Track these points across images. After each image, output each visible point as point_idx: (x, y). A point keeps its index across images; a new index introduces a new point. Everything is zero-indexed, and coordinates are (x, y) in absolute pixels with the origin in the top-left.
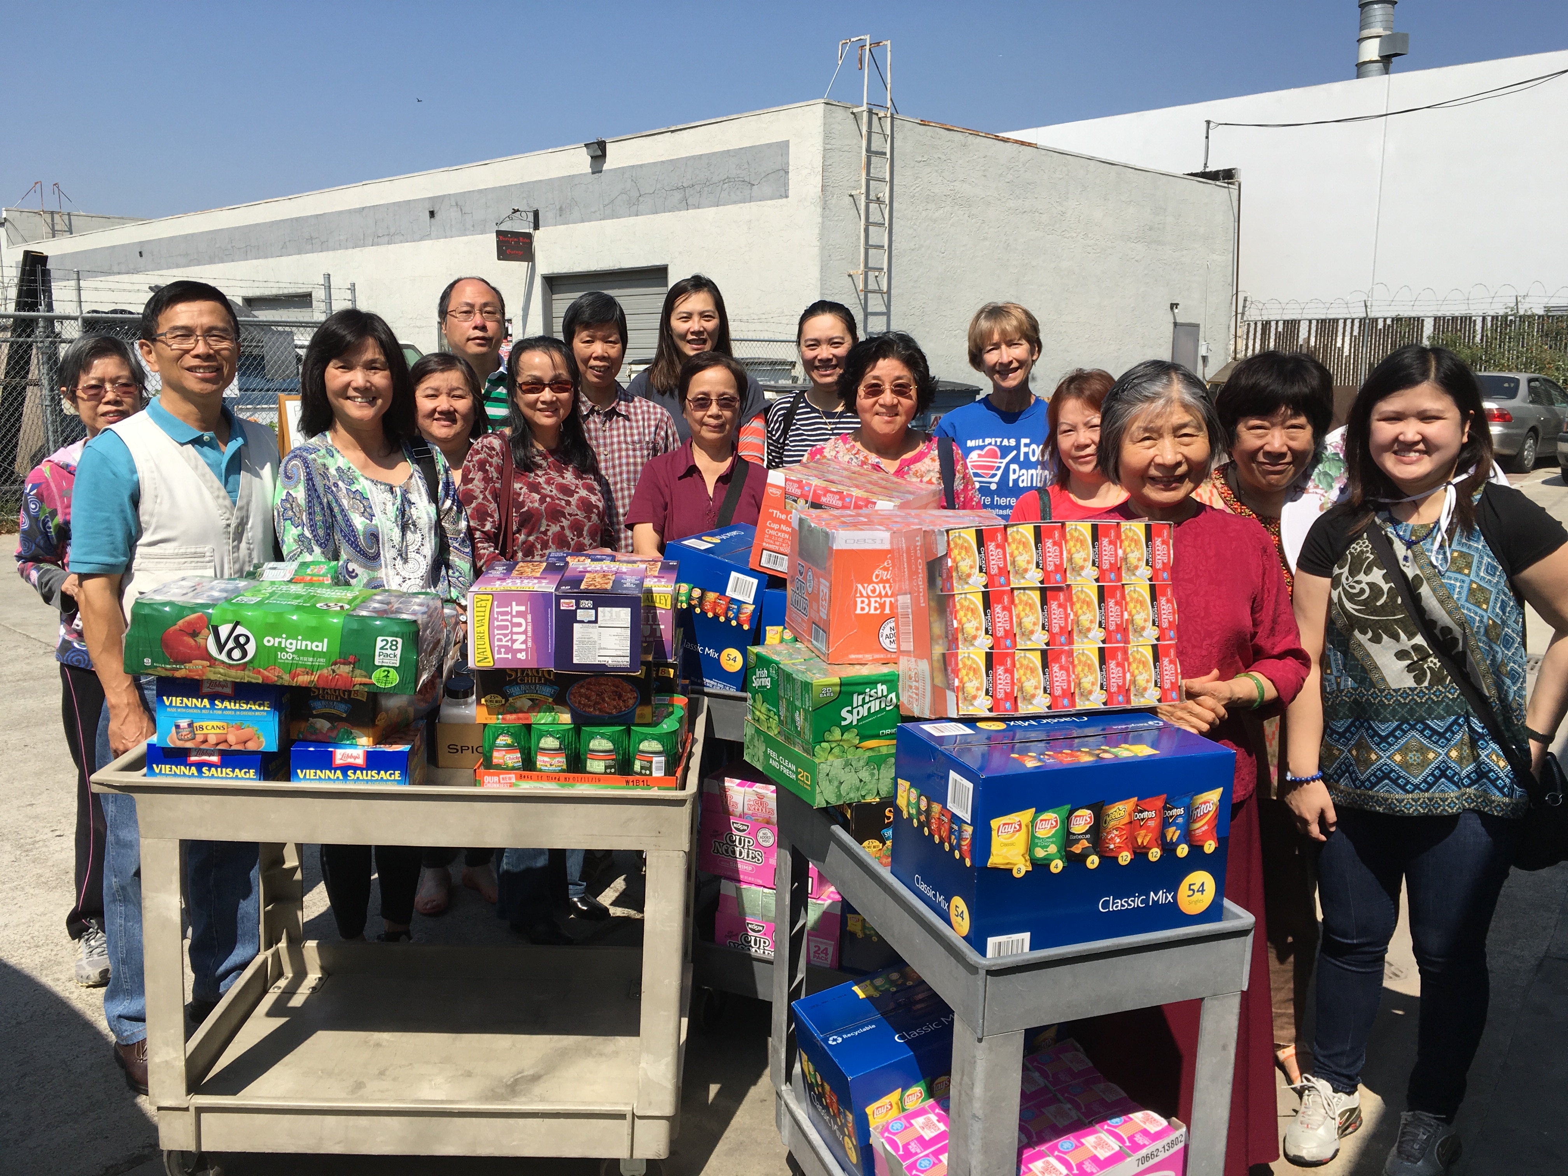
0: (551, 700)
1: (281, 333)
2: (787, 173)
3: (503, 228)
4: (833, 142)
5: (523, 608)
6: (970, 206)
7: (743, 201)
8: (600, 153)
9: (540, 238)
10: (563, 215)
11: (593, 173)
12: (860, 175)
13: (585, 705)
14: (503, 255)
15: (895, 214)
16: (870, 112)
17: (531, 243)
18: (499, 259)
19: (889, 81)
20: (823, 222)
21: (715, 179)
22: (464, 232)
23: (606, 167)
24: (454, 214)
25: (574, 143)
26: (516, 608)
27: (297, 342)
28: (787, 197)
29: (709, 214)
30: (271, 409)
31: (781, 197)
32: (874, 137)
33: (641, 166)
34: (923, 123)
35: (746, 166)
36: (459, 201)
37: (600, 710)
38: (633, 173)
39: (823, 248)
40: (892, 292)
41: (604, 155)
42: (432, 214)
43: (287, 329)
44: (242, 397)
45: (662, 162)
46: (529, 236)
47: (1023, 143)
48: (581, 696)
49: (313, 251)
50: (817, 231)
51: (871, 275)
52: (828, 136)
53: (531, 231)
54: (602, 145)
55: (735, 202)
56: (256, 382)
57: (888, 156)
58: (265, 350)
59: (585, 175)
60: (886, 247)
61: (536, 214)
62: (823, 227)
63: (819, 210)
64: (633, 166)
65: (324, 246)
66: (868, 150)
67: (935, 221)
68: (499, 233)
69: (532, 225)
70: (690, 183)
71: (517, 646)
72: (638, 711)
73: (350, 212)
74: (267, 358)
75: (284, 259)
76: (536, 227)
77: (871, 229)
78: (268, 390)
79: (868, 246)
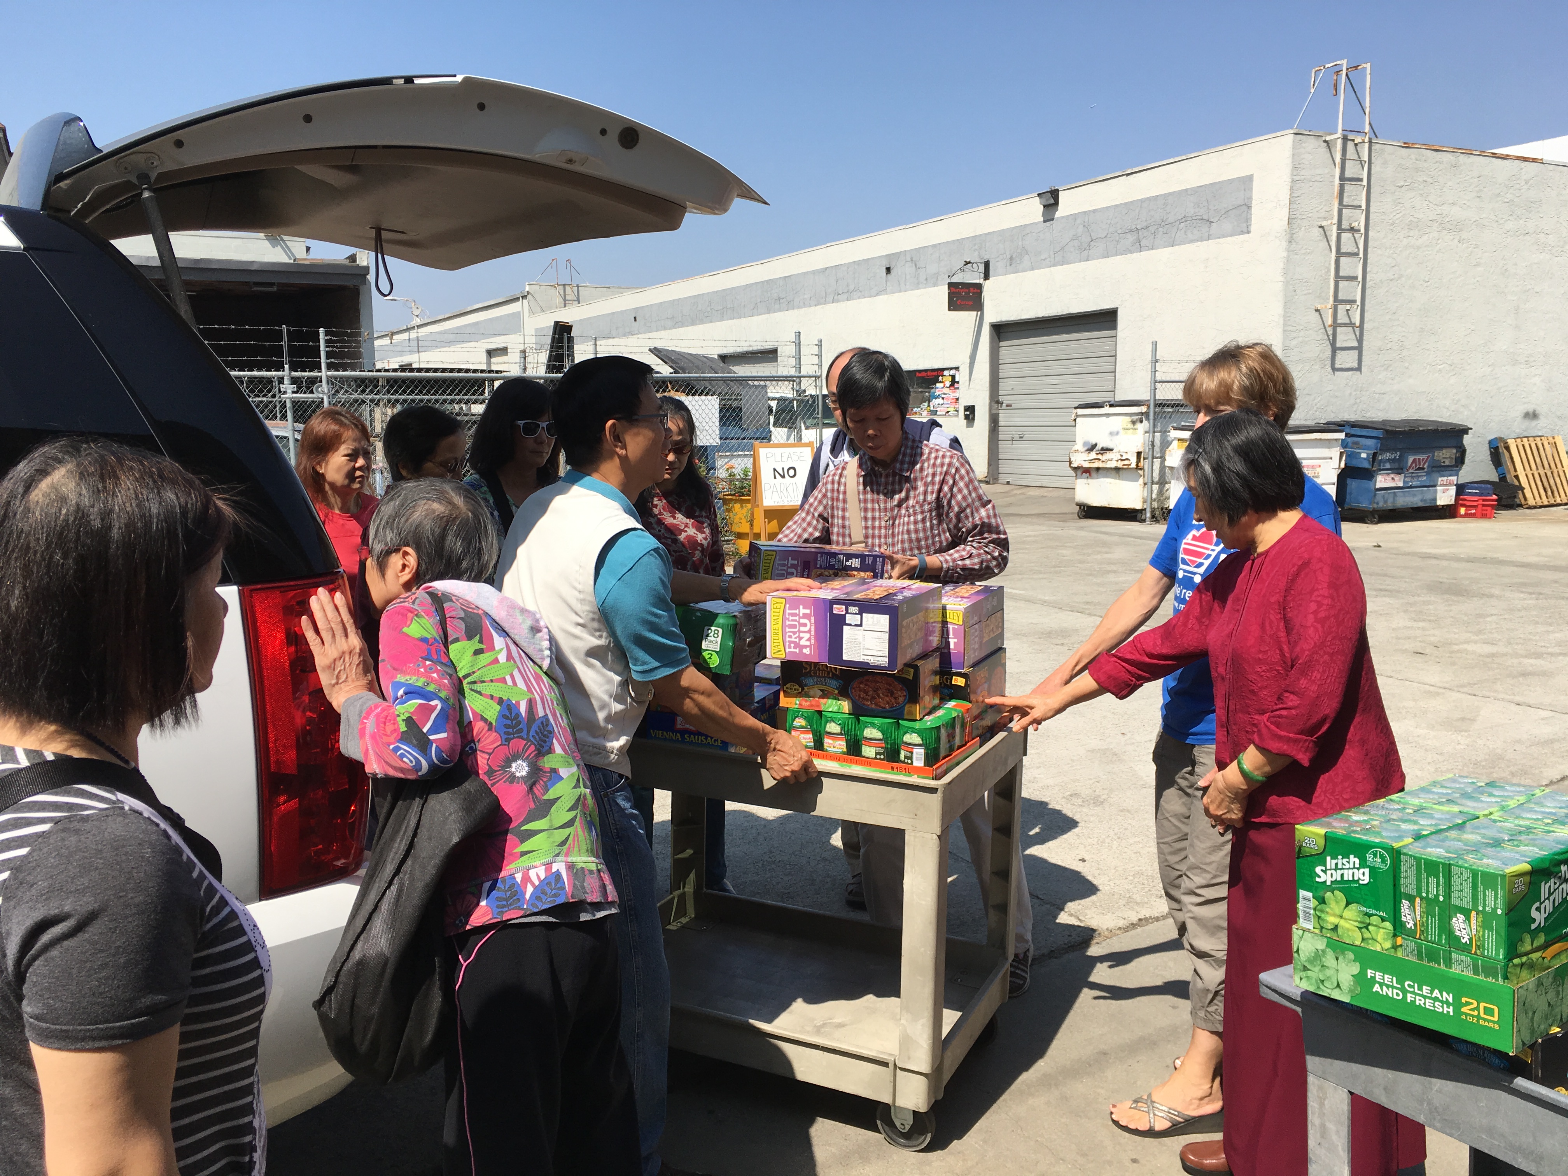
0: (836, 692)
1: (757, 387)
2: (1249, 208)
3: (955, 280)
4: (1302, 173)
5: (808, 611)
6: (1461, 230)
7: (1201, 239)
8: (1052, 201)
9: (989, 287)
10: (1013, 263)
11: (1045, 221)
12: (1331, 205)
13: (863, 699)
14: (953, 305)
15: (1370, 244)
16: (1345, 139)
17: (981, 293)
18: (949, 309)
19: (1367, 104)
20: (1288, 256)
21: (1171, 219)
22: (917, 286)
23: (1058, 215)
24: (909, 269)
25: (1026, 194)
26: (803, 611)
27: (770, 395)
28: (1249, 232)
29: (1163, 256)
30: (746, 456)
31: (1242, 233)
32: (1349, 164)
33: (1095, 211)
34: (1407, 146)
35: (1205, 204)
36: (914, 257)
37: (876, 704)
38: (1086, 219)
39: (1287, 283)
40: (1366, 326)
41: (1056, 203)
42: (888, 270)
43: (762, 383)
44: (721, 445)
45: (1116, 205)
46: (979, 287)
47: (1525, 159)
48: (860, 691)
49: (780, 310)
50: (1281, 265)
51: (1341, 308)
52: (1296, 167)
53: (981, 281)
54: (1055, 194)
55: (1192, 241)
56: (734, 431)
57: (1365, 182)
58: (743, 402)
59: (1036, 223)
60: (1360, 279)
61: (987, 265)
62: (1288, 260)
63: (1285, 244)
64: (1085, 213)
65: (790, 305)
66: (1342, 178)
67: (1418, 248)
68: (951, 285)
69: (982, 275)
70: (1145, 224)
71: (803, 642)
72: (907, 708)
73: (814, 272)
74: (744, 410)
75: (755, 319)
76: (987, 277)
77: (1343, 260)
78: (744, 439)
79: (1338, 277)
